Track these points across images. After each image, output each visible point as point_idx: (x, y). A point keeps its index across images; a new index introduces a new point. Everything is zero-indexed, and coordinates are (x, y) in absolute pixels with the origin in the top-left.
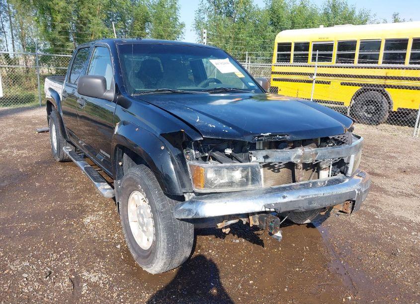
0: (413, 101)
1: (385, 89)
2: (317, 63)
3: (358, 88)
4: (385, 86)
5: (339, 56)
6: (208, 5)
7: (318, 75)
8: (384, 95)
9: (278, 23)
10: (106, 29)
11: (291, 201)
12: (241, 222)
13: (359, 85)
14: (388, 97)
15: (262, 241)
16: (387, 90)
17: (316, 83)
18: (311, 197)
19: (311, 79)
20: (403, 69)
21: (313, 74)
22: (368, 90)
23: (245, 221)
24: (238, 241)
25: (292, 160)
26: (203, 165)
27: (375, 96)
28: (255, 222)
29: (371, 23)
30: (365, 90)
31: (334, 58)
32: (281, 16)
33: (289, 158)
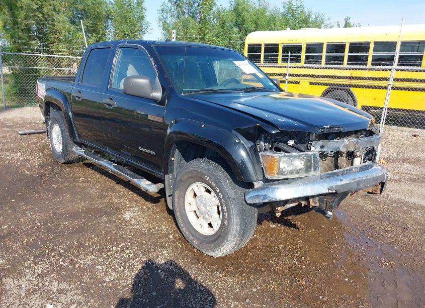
0: (375, 99)
1: (350, 88)
2: (288, 64)
3: (326, 87)
4: (350, 86)
5: (307, 57)
6: (169, 5)
7: (290, 75)
8: (349, 93)
9: (242, 24)
10: (72, 27)
11: (346, 184)
12: (300, 204)
13: (326, 84)
14: (353, 95)
15: (295, 224)
16: (351, 89)
17: (288, 82)
18: (358, 179)
19: (284, 79)
20: (366, 70)
21: (286, 75)
22: (335, 89)
23: (303, 203)
24: (274, 226)
25: (341, 149)
26: (277, 155)
27: (341, 95)
28: (316, 203)
29: (326, 27)
30: (332, 89)
31: (303, 59)
32: (245, 18)
33: (339, 148)
